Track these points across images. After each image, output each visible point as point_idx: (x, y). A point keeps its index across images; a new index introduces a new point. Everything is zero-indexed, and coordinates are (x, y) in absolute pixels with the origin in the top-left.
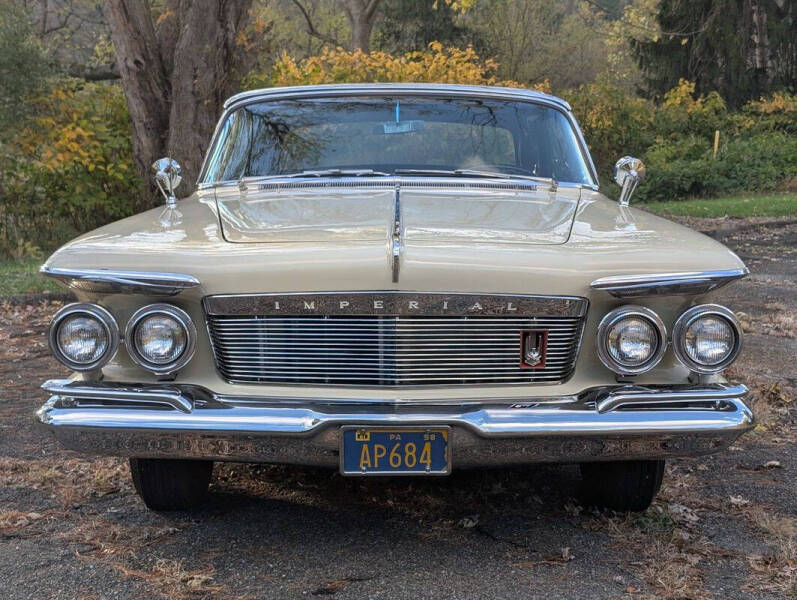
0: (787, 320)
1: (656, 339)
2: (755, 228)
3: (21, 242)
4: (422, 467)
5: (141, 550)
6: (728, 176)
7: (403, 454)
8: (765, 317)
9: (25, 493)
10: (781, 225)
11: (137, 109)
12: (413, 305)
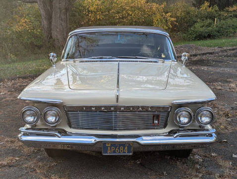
0: (233, 85)
1: (190, 117)
2: (226, 51)
3: (9, 54)
4: (125, 153)
5: (47, 171)
6: (219, 32)
7: (120, 149)
8: (226, 84)
9: (14, 150)
10: (233, 49)
11: (42, 12)
12: (122, 109)
